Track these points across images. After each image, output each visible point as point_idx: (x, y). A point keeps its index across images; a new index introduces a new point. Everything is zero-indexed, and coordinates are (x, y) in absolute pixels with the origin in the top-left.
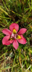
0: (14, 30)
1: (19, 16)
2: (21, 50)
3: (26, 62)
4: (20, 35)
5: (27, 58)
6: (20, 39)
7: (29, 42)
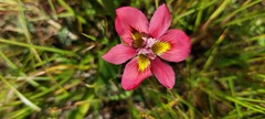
0: (165, 47)
1: (207, 58)
2: (86, 71)
3: (45, 90)
4: (152, 68)
5: (61, 94)
6: (138, 66)
7: (116, 97)
